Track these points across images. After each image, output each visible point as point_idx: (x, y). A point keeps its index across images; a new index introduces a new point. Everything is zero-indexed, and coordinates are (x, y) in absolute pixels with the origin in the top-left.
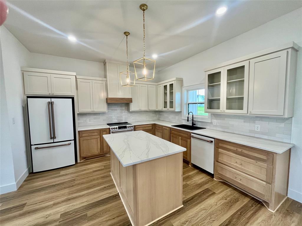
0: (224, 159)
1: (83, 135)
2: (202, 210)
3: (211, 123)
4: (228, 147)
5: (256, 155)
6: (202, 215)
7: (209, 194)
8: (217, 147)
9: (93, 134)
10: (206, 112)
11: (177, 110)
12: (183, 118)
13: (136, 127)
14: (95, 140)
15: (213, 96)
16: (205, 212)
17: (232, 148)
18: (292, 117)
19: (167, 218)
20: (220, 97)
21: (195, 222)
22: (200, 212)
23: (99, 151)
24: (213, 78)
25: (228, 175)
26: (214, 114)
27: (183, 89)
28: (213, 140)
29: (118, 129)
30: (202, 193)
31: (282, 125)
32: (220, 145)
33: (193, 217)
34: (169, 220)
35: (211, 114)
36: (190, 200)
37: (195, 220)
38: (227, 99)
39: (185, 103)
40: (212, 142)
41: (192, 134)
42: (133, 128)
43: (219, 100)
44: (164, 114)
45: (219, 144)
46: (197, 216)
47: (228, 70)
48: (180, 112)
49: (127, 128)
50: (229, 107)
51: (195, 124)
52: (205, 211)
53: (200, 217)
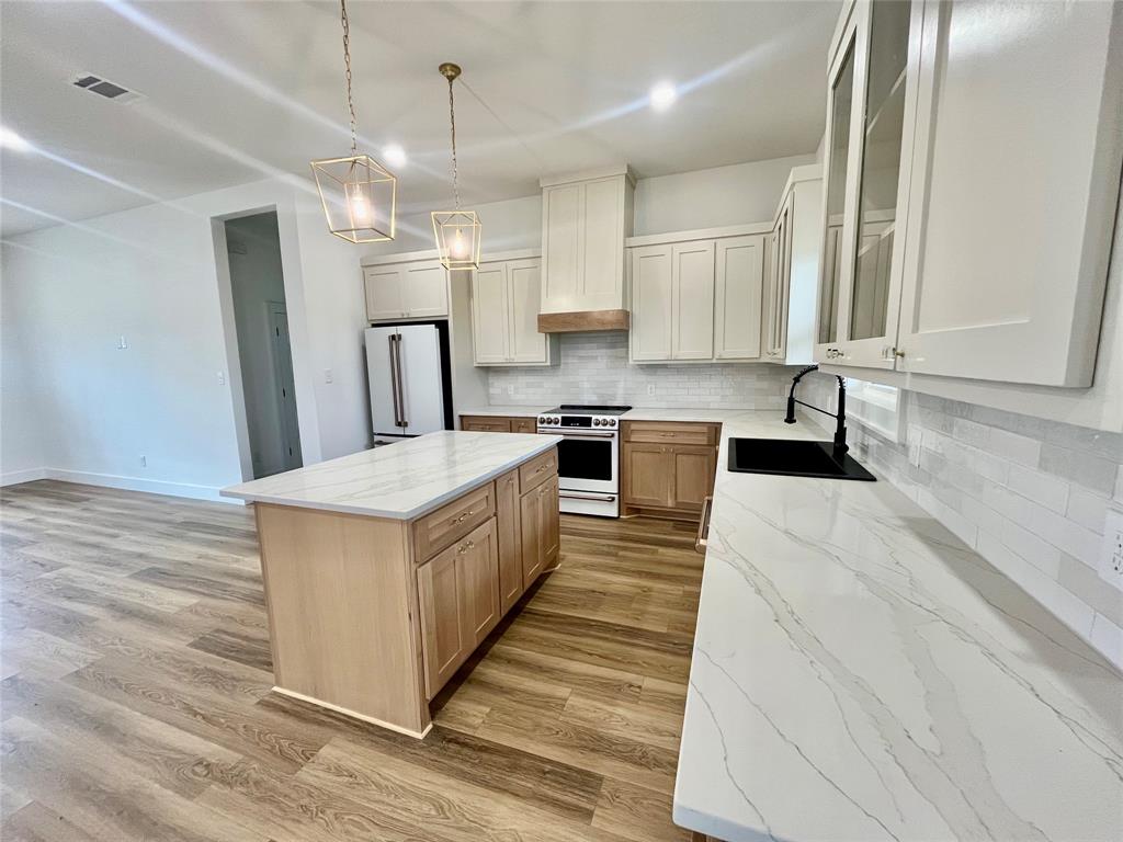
2: (431, 801)
6: (403, 809)
7: (558, 795)
13: (633, 426)
16: (428, 815)
19: (346, 722)
21: (357, 800)
22: (418, 797)
29: (559, 425)
30: (548, 767)
33: (378, 785)
34: (339, 729)
36: (465, 745)
37: (365, 798)
42: (616, 427)
46: (388, 795)
49: (593, 426)
52: (433, 813)
53: (390, 808)
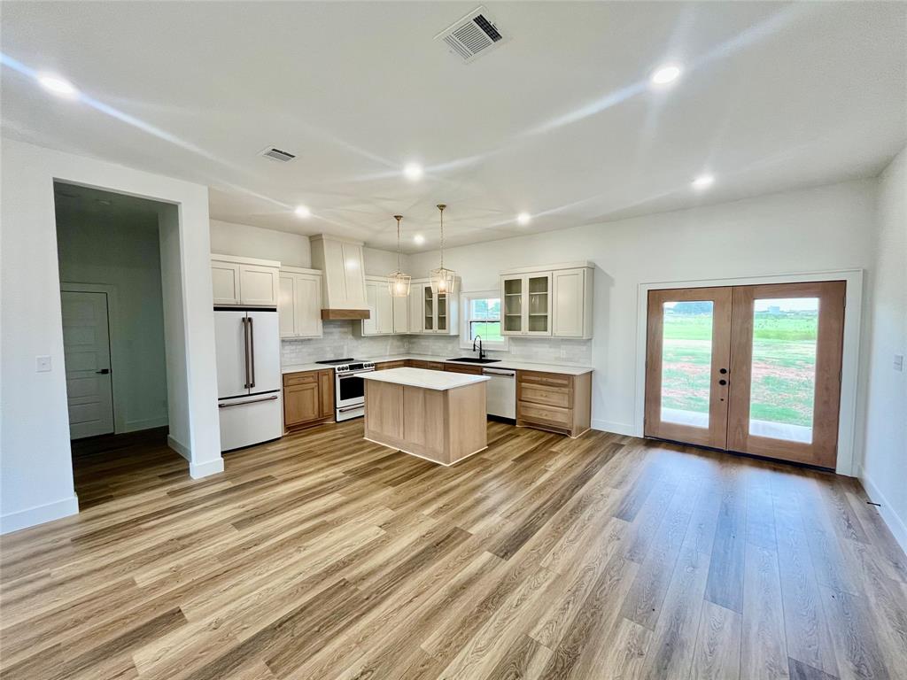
0: (528, 395)
1: (291, 382)
3: (508, 352)
4: (533, 378)
5: (560, 381)
7: (513, 437)
8: (519, 381)
9: (307, 380)
10: (502, 335)
11: (452, 334)
12: (462, 347)
13: (378, 366)
14: (309, 391)
15: (510, 312)
17: (536, 379)
18: (591, 339)
20: (520, 312)
23: (316, 413)
24: (511, 286)
25: (533, 414)
26: (512, 338)
27: (462, 296)
28: (514, 372)
29: (349, 370)
30: (505, 437)
31: (584, 348)
32: (524, 377)
35: (509, 338)
36: (493, 443)
38: (530, 317)
39: (466, 319)
40: (513, 375)
41: (485, 369)
42: (374, 367)
43: (520, 317)
44: (421, 340)
45: (522, 376)
47: (530, 279)
48: (457, 336)
49: (365, 368)
50: (532, 329)
51: (484, 356)
